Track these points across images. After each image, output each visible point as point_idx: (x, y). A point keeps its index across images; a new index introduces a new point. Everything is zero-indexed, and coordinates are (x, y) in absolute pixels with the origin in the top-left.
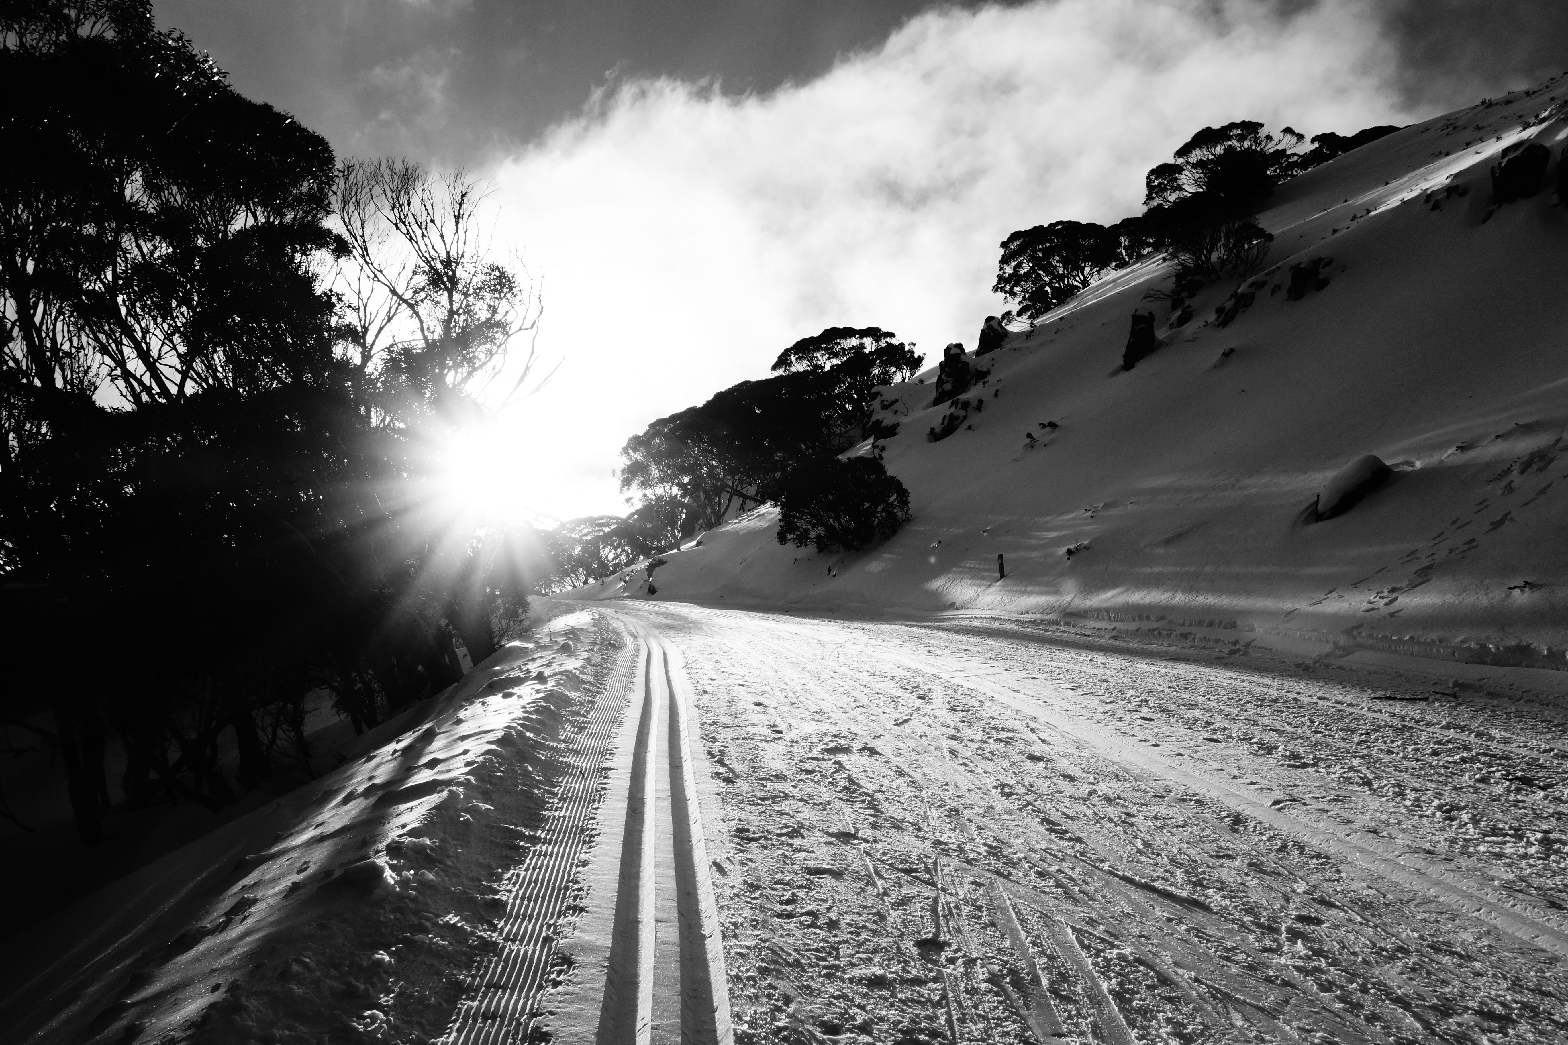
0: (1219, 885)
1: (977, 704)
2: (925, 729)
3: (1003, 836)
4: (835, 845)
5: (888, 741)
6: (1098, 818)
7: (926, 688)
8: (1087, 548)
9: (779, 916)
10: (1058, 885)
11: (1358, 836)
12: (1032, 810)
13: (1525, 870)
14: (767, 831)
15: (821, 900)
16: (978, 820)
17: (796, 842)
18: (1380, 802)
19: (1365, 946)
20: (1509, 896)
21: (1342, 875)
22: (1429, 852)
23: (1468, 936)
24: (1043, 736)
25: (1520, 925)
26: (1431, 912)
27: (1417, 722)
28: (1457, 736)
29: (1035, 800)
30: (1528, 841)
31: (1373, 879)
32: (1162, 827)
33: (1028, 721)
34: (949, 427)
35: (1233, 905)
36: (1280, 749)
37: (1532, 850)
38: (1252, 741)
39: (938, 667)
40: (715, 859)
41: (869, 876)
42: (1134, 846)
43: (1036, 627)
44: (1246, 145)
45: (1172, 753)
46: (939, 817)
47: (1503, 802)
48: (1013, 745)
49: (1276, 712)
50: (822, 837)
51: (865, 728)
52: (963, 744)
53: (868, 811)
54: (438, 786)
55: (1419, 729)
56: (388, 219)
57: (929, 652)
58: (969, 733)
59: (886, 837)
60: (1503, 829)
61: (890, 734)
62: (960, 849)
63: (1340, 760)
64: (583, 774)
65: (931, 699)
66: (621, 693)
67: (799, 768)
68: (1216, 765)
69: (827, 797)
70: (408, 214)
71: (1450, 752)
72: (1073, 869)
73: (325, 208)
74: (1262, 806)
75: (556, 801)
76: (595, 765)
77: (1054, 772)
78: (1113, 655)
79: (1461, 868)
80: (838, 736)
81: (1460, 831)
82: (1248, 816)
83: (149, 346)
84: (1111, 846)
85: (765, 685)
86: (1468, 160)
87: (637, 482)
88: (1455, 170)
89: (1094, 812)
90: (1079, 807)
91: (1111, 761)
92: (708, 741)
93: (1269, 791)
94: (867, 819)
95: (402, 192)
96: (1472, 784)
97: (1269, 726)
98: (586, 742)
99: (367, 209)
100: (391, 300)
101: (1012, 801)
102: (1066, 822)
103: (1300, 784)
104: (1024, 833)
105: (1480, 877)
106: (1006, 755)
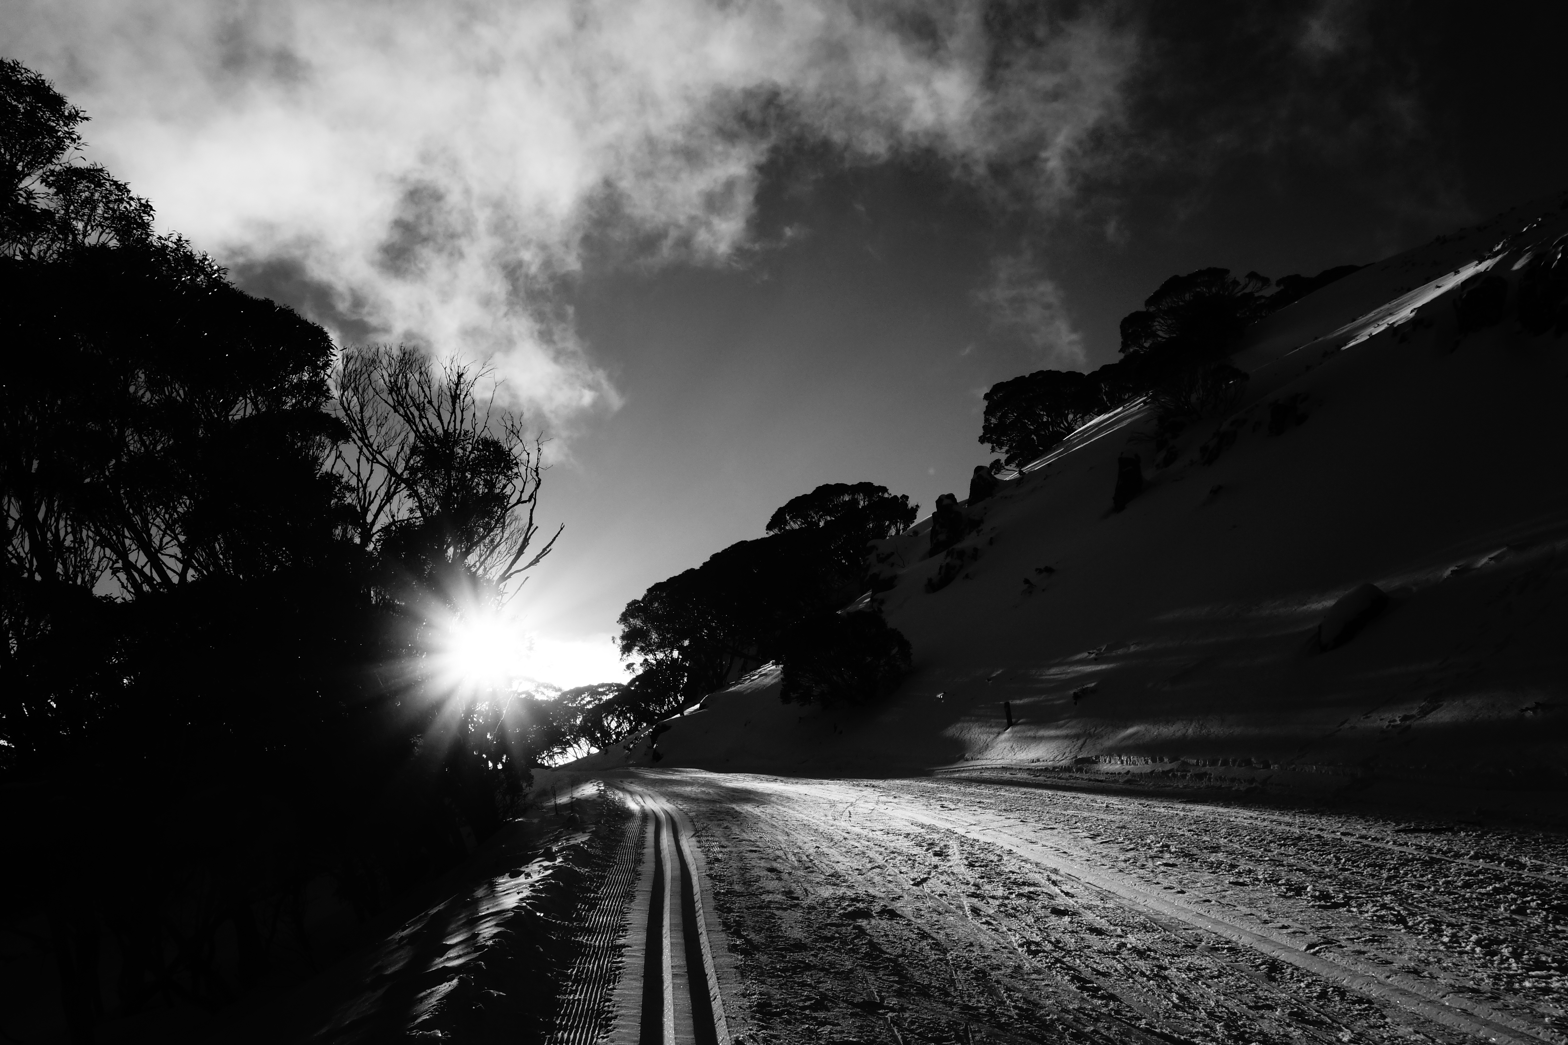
0: (1260, 1038)
1: (996, 859)
2: (944, 887)
3: (1034, 996)
4: (861, 1016)
5: (907, 902)
6: (1129, 973)
7: (942, 844)
8: (1093, 690)
11: (1399, 977)
12: (1061, 967)
14: (790, 1004)
16: (1006, 980)
17: (821, 1015)
18: (1417, 940)
20: (1562, 1034)
21: (1387, 1020)
22: (1473, 990)
24: (1066, 888)
27: (1445, 853)
28: (1488, 866)
29: (1064, 957)
31: (1419, 1023)
32: (1196, 979)
33: (1049, 873)
34: (947, 577)
36: (1308, 889)
38: (1280, 882)
39: (952, 822)
40: (737, 1038)
42: (1169, 1000)
43: (1048, 775)
44: (1214, 290)
45: (1199, 899)
46: (966, 980)
47: (1542, 933)
48: (1036, 900)
49: (1300, 851)
50: (847, 1008)
51: (882, 890)
52: (985, 901)
53: (892, 978)
54: (445, 974)
55: (1447, 861)
56: (386, 402)
57: (942, 807)
58: (990, 889)
59: (913, 1004)
60: (1547, 962)
61: (909, 895)
62: (991, 1013)
63: (1371, 897)
64: (596, 954)
65: (948, 855)
66: (631, 866)
67: (818, 936)
68: (1245, 910)
69: (849, 965)
70: (405, 396)
71: (1482, 883)
72: (1109, 1029)
73: (325, 393)
74: (1297, 950)
75: (570, 983)
76: (608, 943)
77: (1080, 926)
78: (1129, 800)
79: (1508, 1006)
80: (856, 900)
81: (1503, 966)
82: (1284, 961)
83: (150, 536)
84: (1145, 1001)
85: (778, 849)
86: (1429, 294)
87: (637, 648)
88: (1419, 304)
89: (1125, 966)
90: (1109, 962)
91: (1137, 911)
92: (722, 912)
93: (1302, 934)
94: (892, 986)
95: (400, 377)
96: (1508, 915)
97: (1295, 866)
98: (598, 918)
99: (365, 394)
100: (390, 480)
101: (1039, 959)
102: (1097, 979)
103: (1333, 925)
104: (1055, 992)
105: (1529, 1015)
106: (1029, 911)
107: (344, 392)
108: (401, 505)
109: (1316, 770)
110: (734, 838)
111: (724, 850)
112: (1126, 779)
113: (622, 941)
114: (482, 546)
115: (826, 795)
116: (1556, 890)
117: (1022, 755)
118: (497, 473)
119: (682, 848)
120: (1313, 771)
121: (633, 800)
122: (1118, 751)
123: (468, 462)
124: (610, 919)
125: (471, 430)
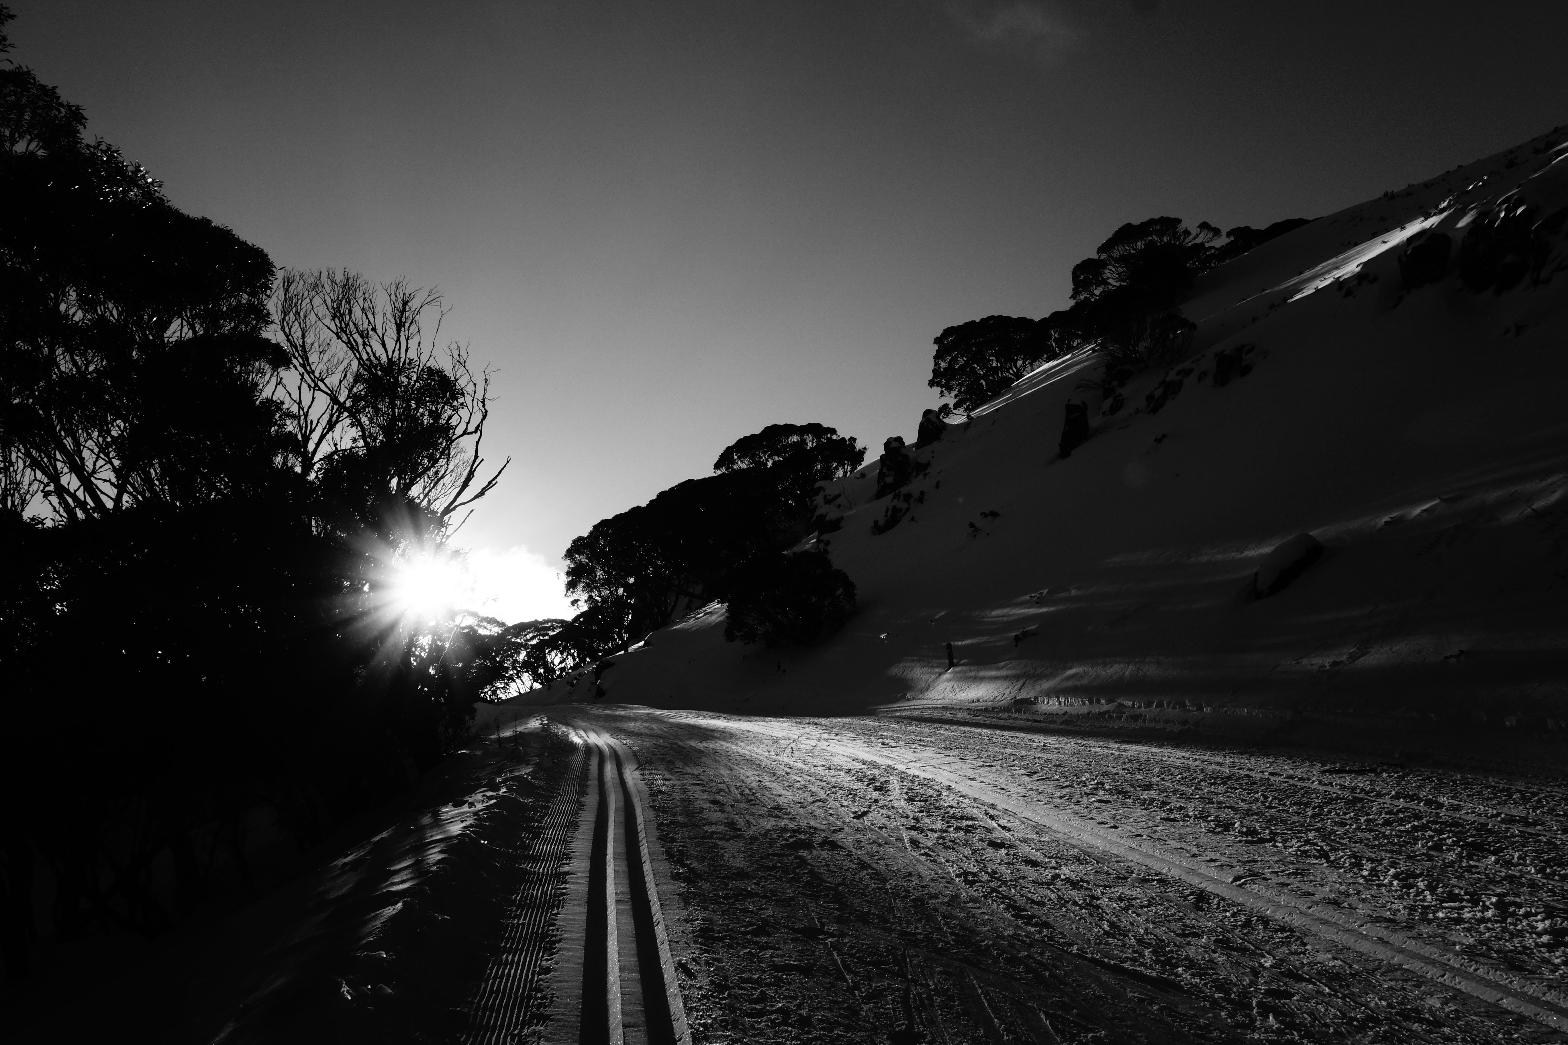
0: (1187, 963)
1: (935, 794)
2: (884, 820)
3: (970, 923)
4: (802, 941)
5: (848, 834)
6: (1063, 902)
7: (883, 779)
8: (1034, 633)
9: (749, 1015)
10: (1028, 969)
11: (1320, 908)
12: (997, 896)
13: (1485, 933)
14: (732, 929)
15: (791, 997)
16: (944, 908)
17: (763, 939)
18: (1338, 873)
19: (1336, 1017)
20: (1471, 961)
21: (1307, 947)
22: (1389, 920)
23: (1434, 1002)
24: (1003, 822)
25: (1484, 988)
26: (1397, 980)
27: (1367, 793)
28: (1408, 805)
29: (1000, 887)
30: (1484, 905)
31: (1338, 950)
32: (1126, 909)
33: (986, 808)
34: (893, 519)
35: (1203, 982)
36: (1236, 826)
37: (1489, 914)
38: (1209, 819)
39: (893, 759)
40: (680, 960)
41: (838, 969)
42: (1101, 928)
43: (988, 715)
44: (1165, 239)
45: (1131, 834)
46: (905, 908)
47: (1456, 868)
48: (973, 833)
49: (1229, 790)
50: (788, 933)
51: (823, 823)
52: (924, 834)
53: (832, 906)
54: (391, 898)
55: (1369, 800)
56: (329, 328)
57: (883, 744)
58: (929, 822)
59: (852, 930)
60: (1459, 894)
61: (850, 827)
62: (928, 939)
63: (1296, 833)
64: (540, 880)
65: (889, 790)
66: (575, 797)
67: (760, 865)
68: (1174, 844)
69: (790, 893)
70: (348, 323)
71: (1401, 822)
72: (1042, 954)
73: (264, 318)
74: (1224, 882)
75: (515, 908)
76: (552, 870)
77: (1016, 858)
78: (1066, 740)
79: (1422, 935)
80: (798, 831)
81: (1418, 898)
82: (1211, 892)
83: (82, 459)
84: (1077, 929)
85: (721, 783)
86: (1375, 249)
87: (582, 584)
88: (1365, 259)
89: (1058, 895)
90: (1044, 891)
91: (1072, 845)
92: (666, 842)
93: (1229, 868)
94: (832, 913)
95: (343, 302)
96: (1425, 851)
97: (1224, 803)
98: (542, 847)
99: (307, 319)
100: (333, 408)
101: (975, 889)
102: (1032, 907)
103: (1259, 859)
104: (992, 920)
105: (1441, 944)
106: (967, 843)
107: (285, 316)
108: (344, 433)
109: (1247, 713)
110: (678, 772)
111: (667, 783)
112: (1063, 719)
113: (566, 868)
114: (426, 477)
115: (769, 732)
116: (1470, 828)
117: (963, 695)
118: (442, 403)
119: (626, 781)
120: (1245, 714)
121: (577, 734)
122: (1057, 692)
123: (413, 391)
124: (554, 848)
125: (416, 358)
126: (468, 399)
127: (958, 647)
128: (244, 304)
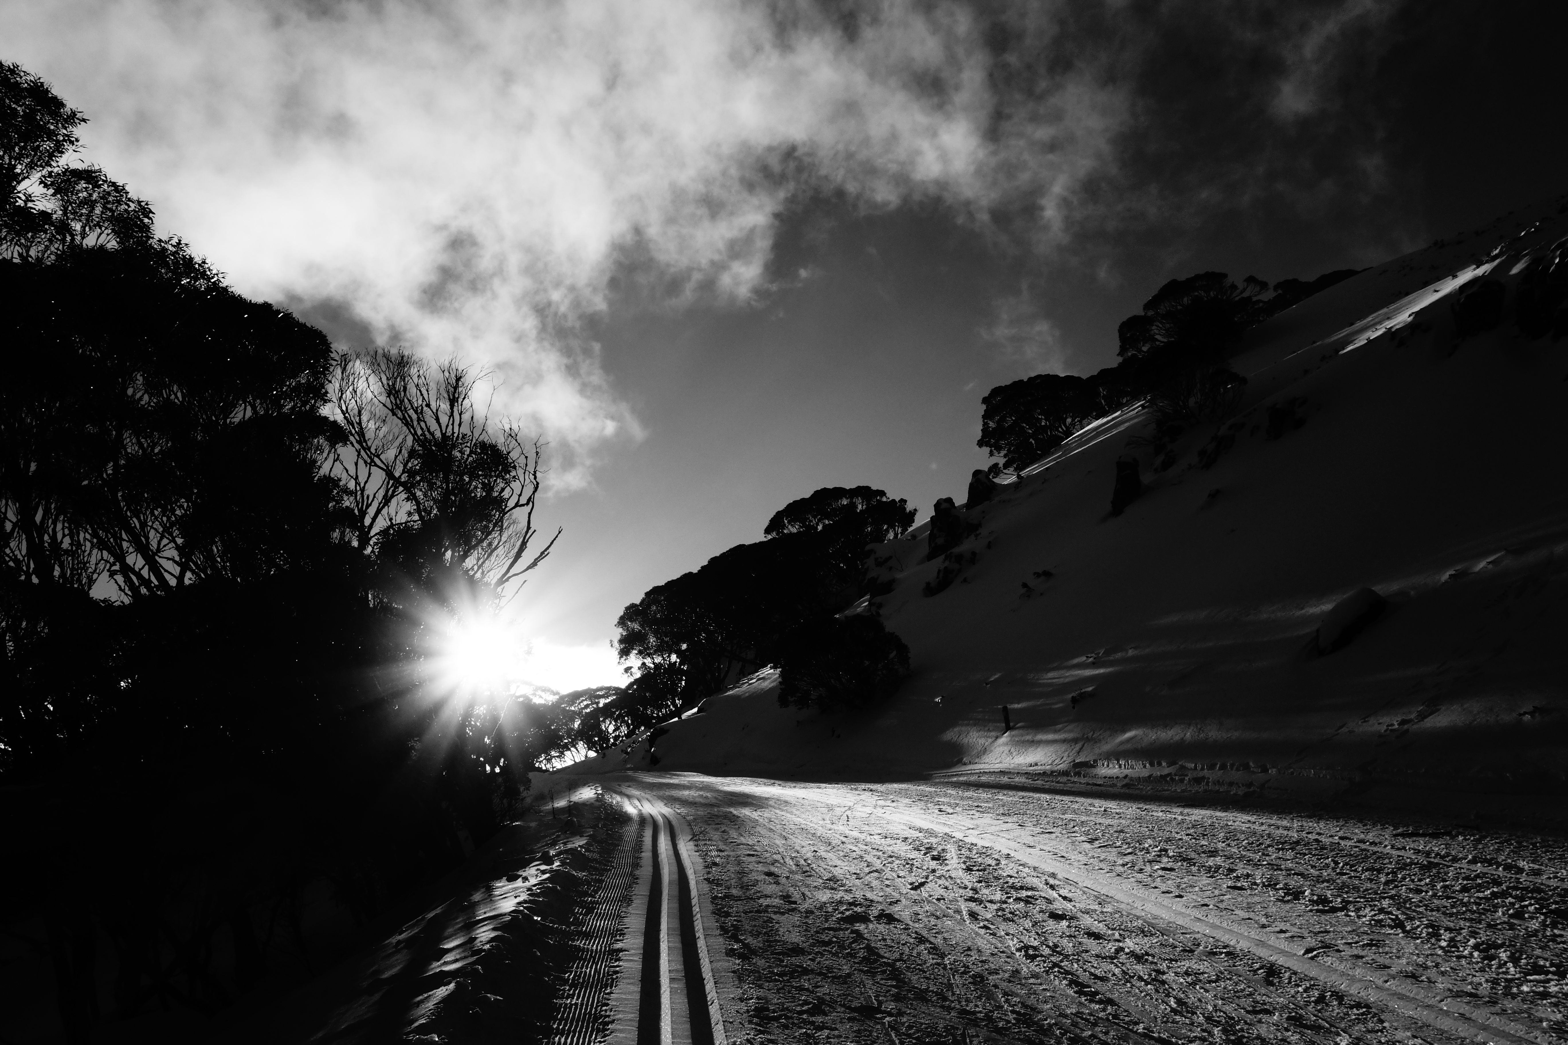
1: (994, 863)
2: (942, 892)
3: (1032, 1001)
4: (858, 1020)
5: (905, 906)
6: (1127, 977)
7: (940, 848)
8: (1091, 695)
11: (1397, 982)
12: (1059, 972)
14: (787, 1009)
16: (1004, 985)
17: (819, 1019)
18: (1415, 944)
21: (1385, 1025)
22: (1471, 995)
24: (1064, 892)
27: (1442, 857)
28: (1485, 870)
29: (1061, 961)
31: (1417, 1028)
32: (1193, 984)
33: (1046, 877)
34: (945, 582)
36: (1306, 894)
38: (1278, 887)
39: (950, 826)
42: (1167, 1005)
43: (1046, 779)
44: (1212, 294)
45: (1197, 904)
46: (964, 985)
47: (1540, 937)
48: (1033, 904)
49: (1298, 856)
50: (844, 1012)
51: (880, 894)
52: (982, 905)
53: (890, 983)
54: (442, 979)
55: (1445, 865)
56: (384, 405)
57: (940, 810)
58: (987, 893)
59: (910, 1009)
60: (1544, 966)
61: (907, 899)
62: (988, 1018)
63: (1369, 902)
64: (593, 958)
65: (946, 860)
66: (628, 870)
67: (815, 940)
68: (1243, 914)
69: (846, 969)
70: (403, 400)
71: (1480, 888)
72: (1106, 1033)
73: (322, 397)
74: (1295, 955)
75: (568, 988)
76: (605, 947)
77: (1078, 931)
78: (1127, 804)
79: (1506, 1011)
80: (853, 904)
81: (1501, 971)
82: (1282, 966)
83: (148, 540)
84: (1143, 1006)
85: (775, 853)
86: (1427, 299)
87: (635, 652)
88: (1416, 309)
89: (1123, 970)
90: (1106, 966)
91: (1135, 916)
92: (720, 916)
93: (1300, 939)
94: (890, 991)
95: (398, 380)
96: (1506, 920)
97: (1293, 870)
98: (595, 923)
99: (363, 397)
100: (388, 483)
101: (1037, 963)
102: (1095, 983)
103: (1331, 929)
104: (1053, 997)
105: (1527, 1020)
106: (1027, 915)
107: (342, 395)
108: (399, 508)
109: (1314, 774)
110: (732, 842)
111: (721, 854)
112: (1124, 783)
113: (619, 945)
114: (480, 549)
115: (824, 799)
116: (1553, 894)
117: (1020, 759)
118: (495, 476)
119: (680, 852)
120: (1311, 776)
121: (631, 803)
122: (1116, 755)
123: (466, 465)
124: (608, 924)
125: (469, 433)
126: (520, 472)
127: (1014, 709)
128: (303, 383)
